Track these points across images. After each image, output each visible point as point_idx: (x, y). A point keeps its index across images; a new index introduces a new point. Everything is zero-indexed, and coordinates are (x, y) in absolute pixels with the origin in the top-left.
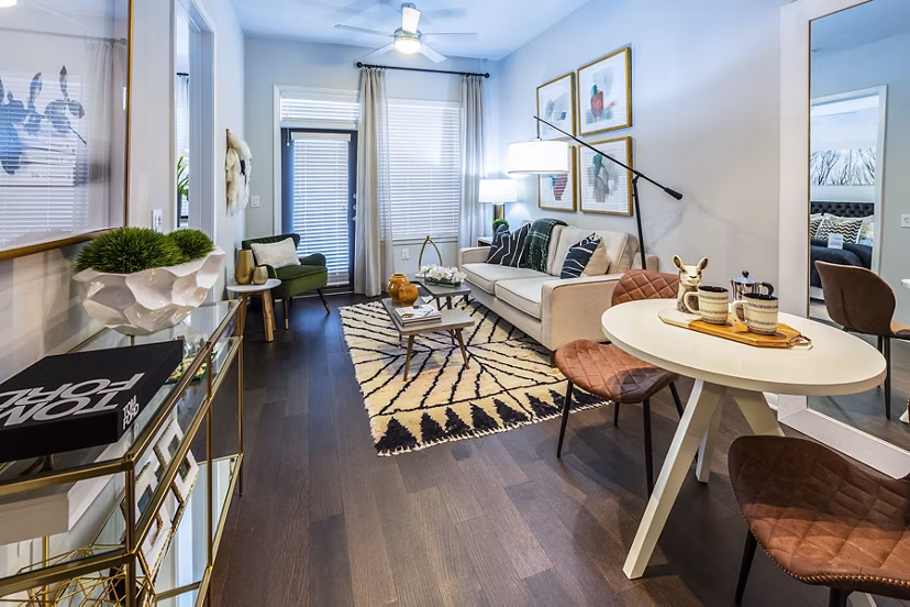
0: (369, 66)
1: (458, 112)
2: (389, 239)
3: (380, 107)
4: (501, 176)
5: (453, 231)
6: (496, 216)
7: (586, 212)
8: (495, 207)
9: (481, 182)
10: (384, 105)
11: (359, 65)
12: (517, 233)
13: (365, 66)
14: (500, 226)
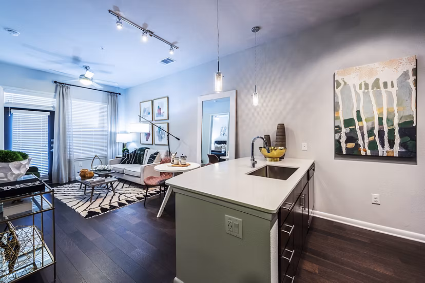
0: (61, 84)
1: (107, 107)
2: (72, 158)
3: (67, 102)
4: (125, 132)
5: (104, 154)
6: (124, 147)
7: (156, 145)
8: (123, 144)
9: (117, 134)
10: (70, 101)
11: (55, 82)
12: (132, 153)
13: (59, 83)
14: (125, 150)
